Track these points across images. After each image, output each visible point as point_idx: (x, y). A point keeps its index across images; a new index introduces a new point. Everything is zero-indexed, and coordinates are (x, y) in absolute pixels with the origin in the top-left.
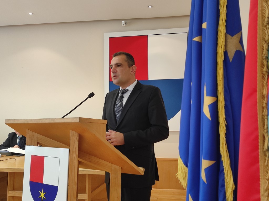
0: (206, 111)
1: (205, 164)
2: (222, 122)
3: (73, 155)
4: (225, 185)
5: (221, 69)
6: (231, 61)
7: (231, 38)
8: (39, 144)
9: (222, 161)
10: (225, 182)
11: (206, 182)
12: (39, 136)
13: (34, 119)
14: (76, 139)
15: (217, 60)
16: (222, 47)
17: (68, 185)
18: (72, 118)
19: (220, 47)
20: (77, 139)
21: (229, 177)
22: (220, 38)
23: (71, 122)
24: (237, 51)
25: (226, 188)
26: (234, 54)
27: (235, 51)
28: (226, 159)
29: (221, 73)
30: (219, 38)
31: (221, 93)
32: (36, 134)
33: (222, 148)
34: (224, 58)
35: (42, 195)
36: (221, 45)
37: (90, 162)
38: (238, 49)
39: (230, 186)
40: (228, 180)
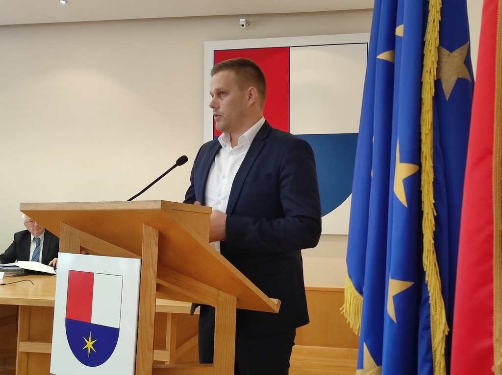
0: (399, 191)
1: (395, 287)
2: (427, 212)
3: (148, 271)
4: (431, 326)
5: (428, 113)
6: (447, 99)
7: (449, 56)
8: (83, 250)
9: (426, 282)
10: (431, 321)
11: (395, 321)
12: (85, 235)
13: (74, 203)
14: (153, 242)
15: (421, 95)
16: (432, 71)
17: (138, 327)
18: (147, 201)
19: (427, 71)
20: (155, 241)
21: (438, 312)
22: (428, 54)
23: (145, 208)
24: (459, 79)
25: (432, 331)
26: (453, 86)
27: (456, 79)
28: (433, 278)
29: (427, 120)
30: (426, 55)
31: (428, 158)
32: (78, 232)
33: (426, 259)
34: (435, 92)
35: (90, 344)
36: (430, 69)
37: (178, 285)
38: (460, 77)
39: (441, 327)
40: (437, 317)
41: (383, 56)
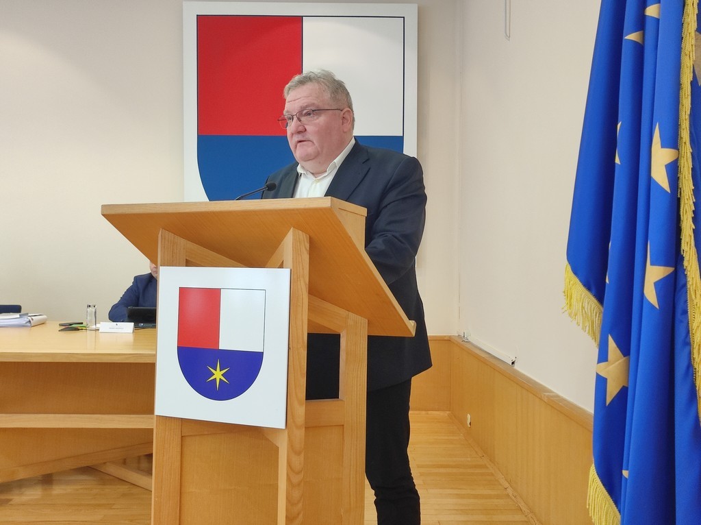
1: (654, 274)
2: (687, 197)
4: (689, 310)
6: (700, 84)
9: (685, 267)
10: (689, 306)
11: (657, 307)
15: (679, 79)
16: (691, 55)
17: (289, 348)
19: (686, 55)
20: (305, 247)
25: (689, 316)
30: (684, 38)
32: (182, 241)
35: (218, 375)
36: (689, 52)
41: (632, 37)
